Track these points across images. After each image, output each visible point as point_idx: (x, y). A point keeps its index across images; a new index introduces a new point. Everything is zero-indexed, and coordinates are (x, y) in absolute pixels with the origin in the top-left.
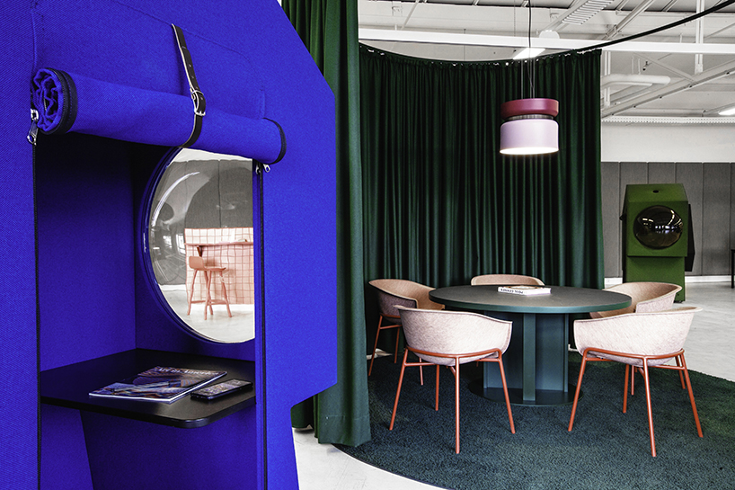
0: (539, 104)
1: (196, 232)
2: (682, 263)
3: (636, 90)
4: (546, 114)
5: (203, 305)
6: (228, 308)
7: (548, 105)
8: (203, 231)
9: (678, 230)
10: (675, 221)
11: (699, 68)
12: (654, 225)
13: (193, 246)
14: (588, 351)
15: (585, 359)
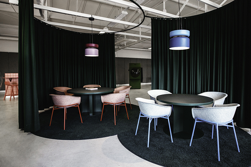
0: (93, 45)
1: (9, 74)
2: (140, 80)
3: (131, 42)
4: (95, 47)
5: (10, 96)
6: (14, 97)
7: (95, 45)
8: (12, 74)
9: (139, 73)
10: (138, 71)
11: (140, 39)
12: (134, 72)
13: (8, 78)
14: (105, 103)
15: (104, 105)
